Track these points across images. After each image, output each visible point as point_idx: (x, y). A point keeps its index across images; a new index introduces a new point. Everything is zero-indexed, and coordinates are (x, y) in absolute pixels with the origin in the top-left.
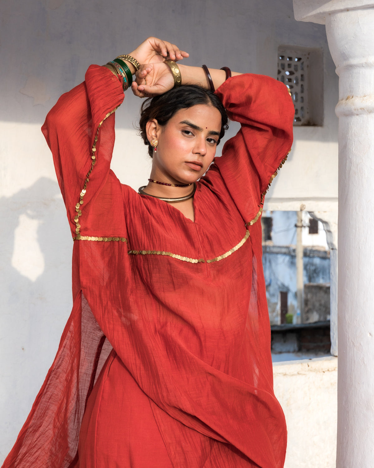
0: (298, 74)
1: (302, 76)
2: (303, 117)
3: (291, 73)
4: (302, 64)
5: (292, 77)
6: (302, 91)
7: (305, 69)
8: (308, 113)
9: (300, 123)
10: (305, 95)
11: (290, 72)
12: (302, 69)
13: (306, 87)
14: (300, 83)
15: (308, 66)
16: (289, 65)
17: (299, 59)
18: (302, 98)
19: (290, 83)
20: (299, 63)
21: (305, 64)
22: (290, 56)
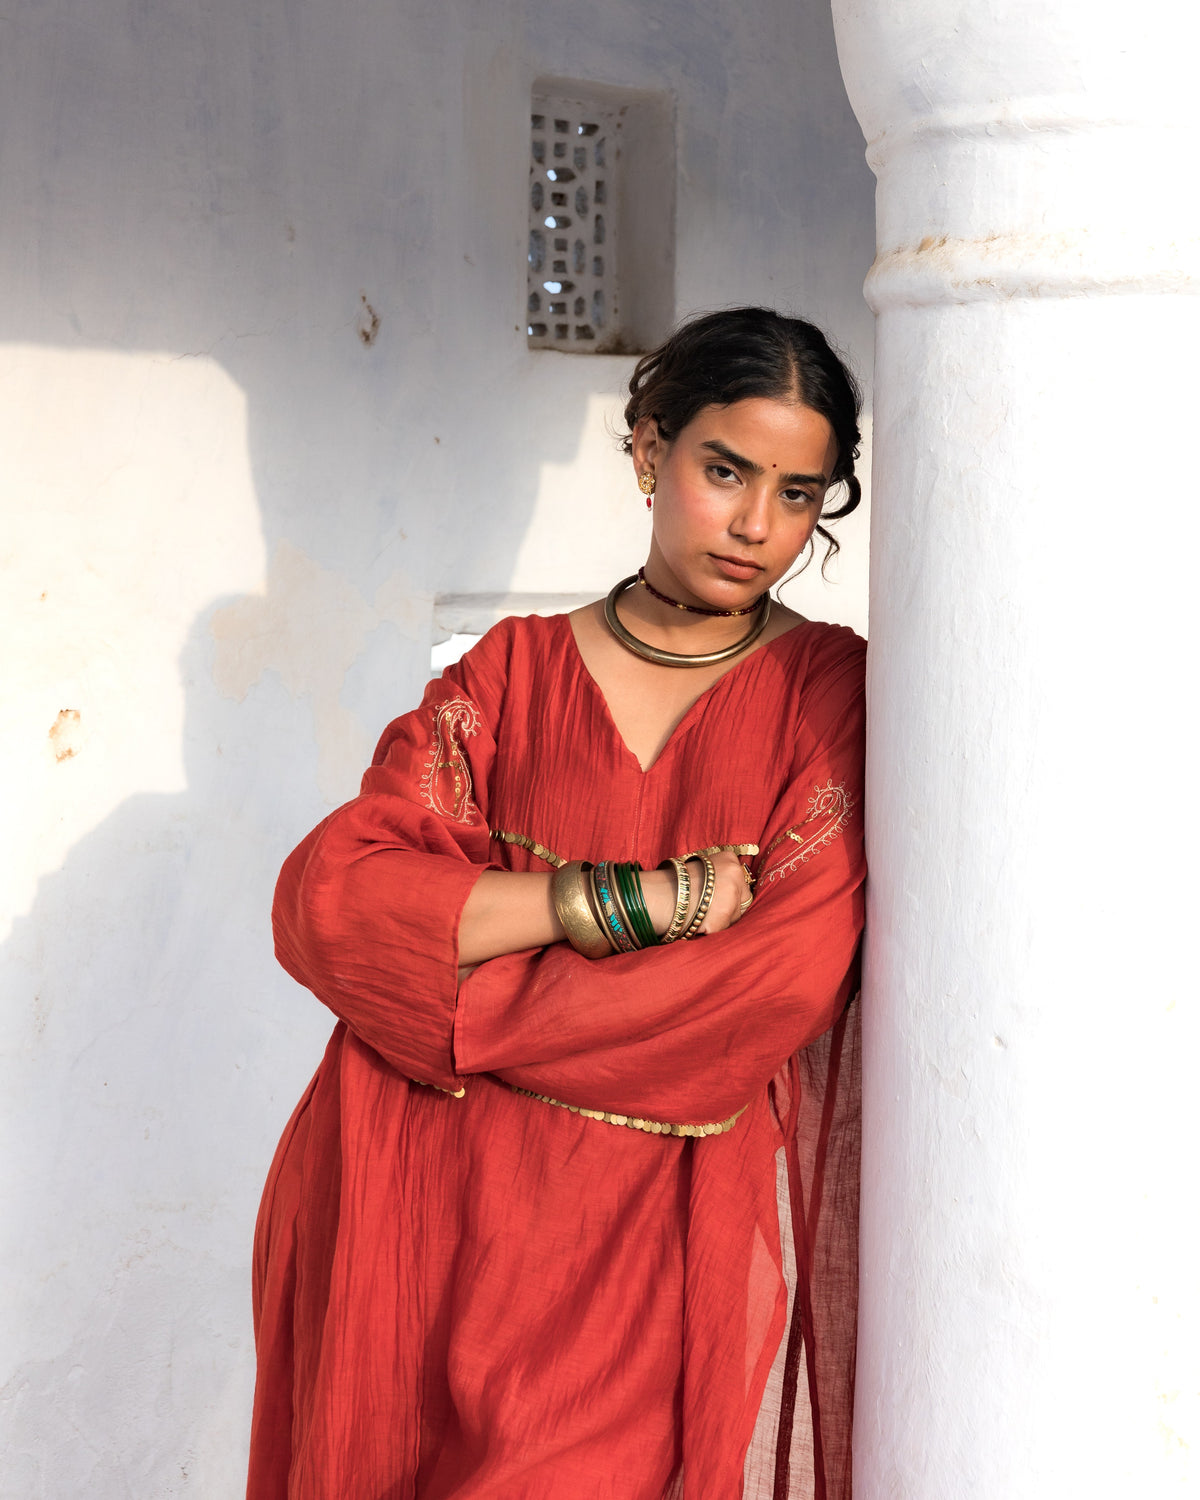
0: (586, 180)
1: (599, 185)
2: (600, 326)
3: (564, 176)
4: (600, 144)
5: (569, 189)
6: (599, 240)
7: (610, 161)
8: (616, 311)
9: (591, 345)
10: (609, 250)
11: (558, 172)
12: (601, 163)
13: (610, 225)
14: (594, 209)
15: (618, 153)
16: (559, 150)
17: (590, 129)
18: (598, 260)
19: (560, 211)
20: (590, 143)
21: (611, 146)
22: (563, 117)
